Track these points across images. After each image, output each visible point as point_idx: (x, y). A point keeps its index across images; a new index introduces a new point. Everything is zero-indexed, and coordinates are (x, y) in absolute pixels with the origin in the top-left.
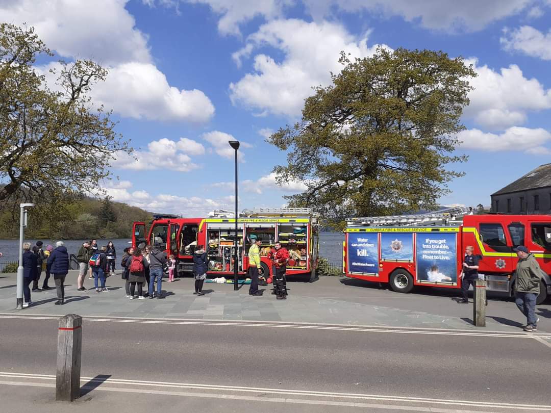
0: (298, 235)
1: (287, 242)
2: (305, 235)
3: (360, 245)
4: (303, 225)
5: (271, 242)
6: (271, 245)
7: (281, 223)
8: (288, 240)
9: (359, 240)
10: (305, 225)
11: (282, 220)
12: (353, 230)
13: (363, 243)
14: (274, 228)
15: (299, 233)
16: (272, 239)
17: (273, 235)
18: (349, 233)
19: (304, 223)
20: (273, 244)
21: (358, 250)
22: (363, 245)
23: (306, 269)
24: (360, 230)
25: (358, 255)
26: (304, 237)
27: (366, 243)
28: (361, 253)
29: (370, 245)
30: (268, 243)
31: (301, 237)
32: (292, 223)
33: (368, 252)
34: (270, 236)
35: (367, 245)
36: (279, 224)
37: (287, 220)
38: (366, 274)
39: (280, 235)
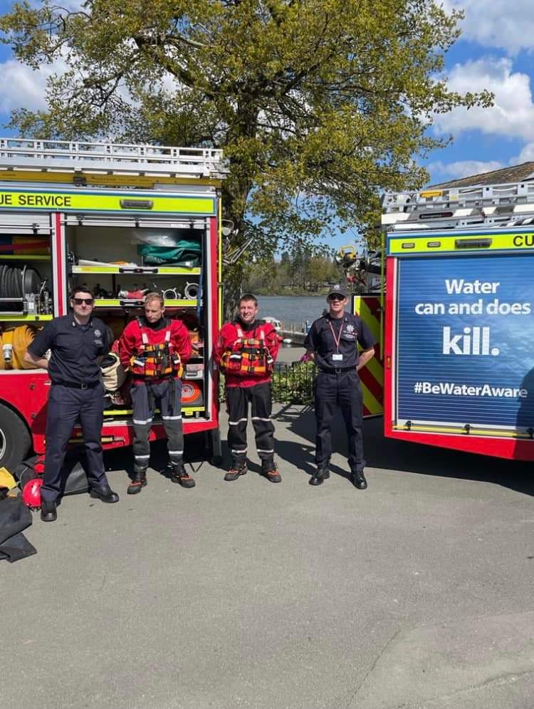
0: (163, 271)
1: (115, 303)
2: (197, 271)
3: (455, 309)
4: (184, 226)
5: (31, 306)
6: (31, 318)
7: (80, 214)
8: (114, 295)
9: (453, 286)
10: (199, 225)
11: (81, 202)
12: (421, 246)
13: (474, 298)
14: (47, 239)
15: (170, 262)
16: (34, 290)
17: (42, 271)
18: (402, 258)
19: (192, 218)
20: (40, 311)
21: (447, 331)
22: (475, 309)
23: (203, 414)
24: (458, 245)
25: (446, 351)
26: (194, 278)
27: (488, 299)
28: (460, 344)
29: (513, 309)
30: (19, 307)
31: (179, 281)
32: (137, 217)
33: (495, 339)
34: (26, 278)
35: (496, 308)
36: (72, 220)
37: (111, 203)
38: (482, 431)
39: (76, 270)
